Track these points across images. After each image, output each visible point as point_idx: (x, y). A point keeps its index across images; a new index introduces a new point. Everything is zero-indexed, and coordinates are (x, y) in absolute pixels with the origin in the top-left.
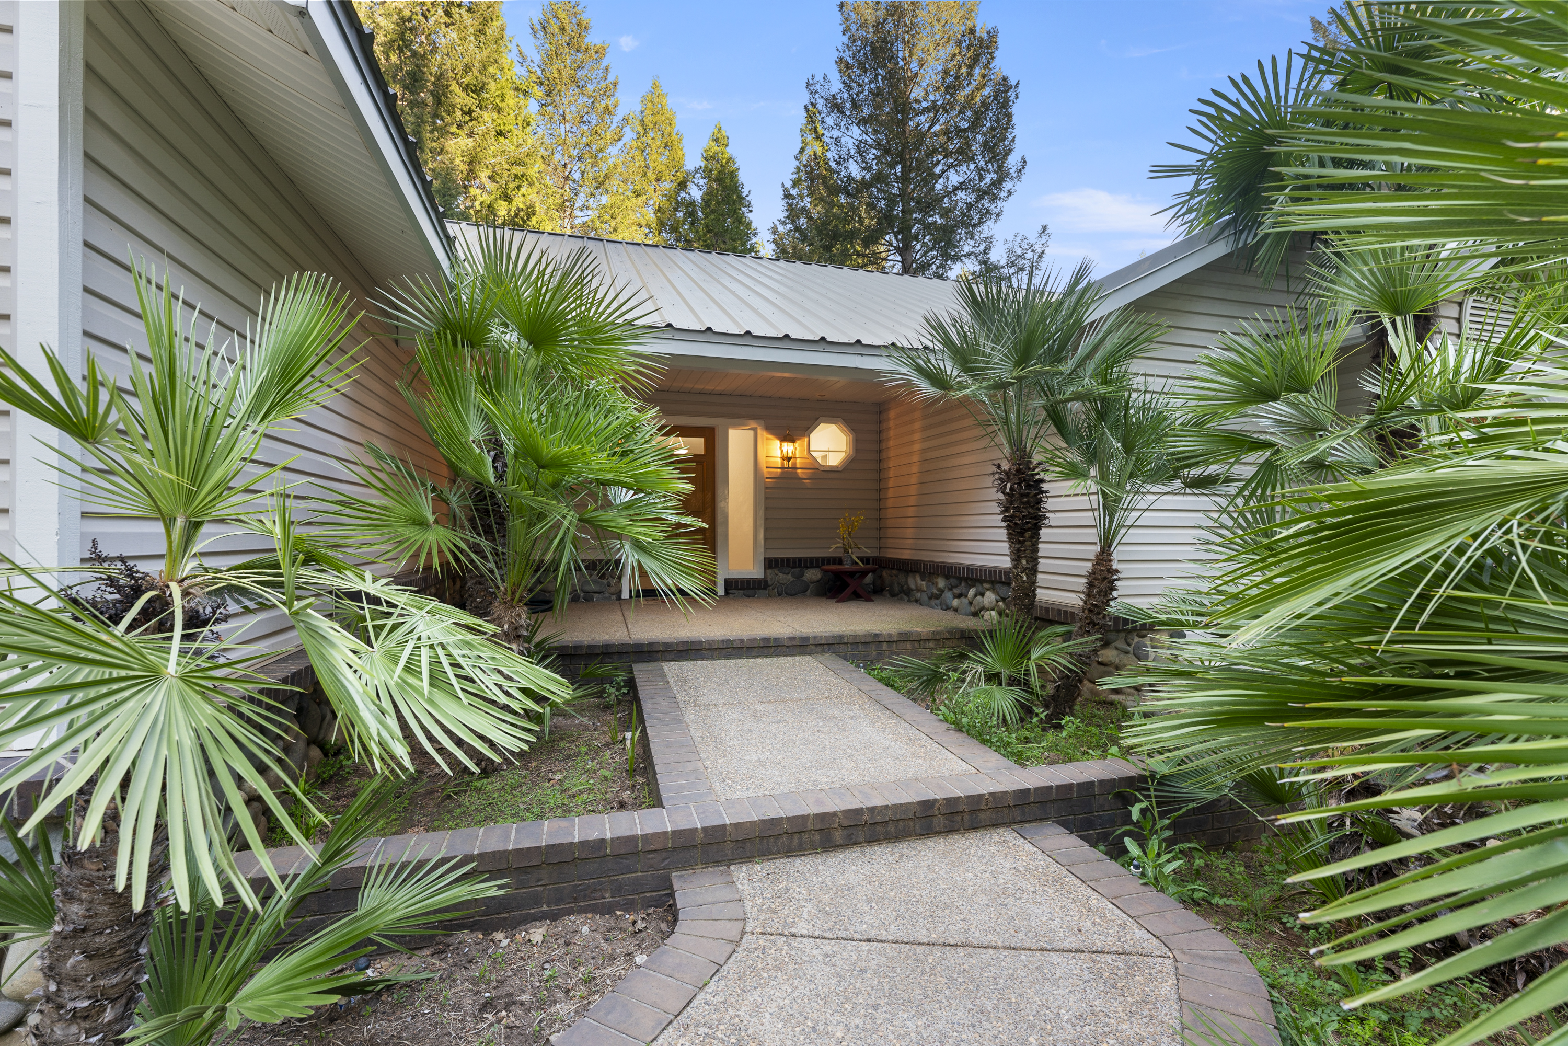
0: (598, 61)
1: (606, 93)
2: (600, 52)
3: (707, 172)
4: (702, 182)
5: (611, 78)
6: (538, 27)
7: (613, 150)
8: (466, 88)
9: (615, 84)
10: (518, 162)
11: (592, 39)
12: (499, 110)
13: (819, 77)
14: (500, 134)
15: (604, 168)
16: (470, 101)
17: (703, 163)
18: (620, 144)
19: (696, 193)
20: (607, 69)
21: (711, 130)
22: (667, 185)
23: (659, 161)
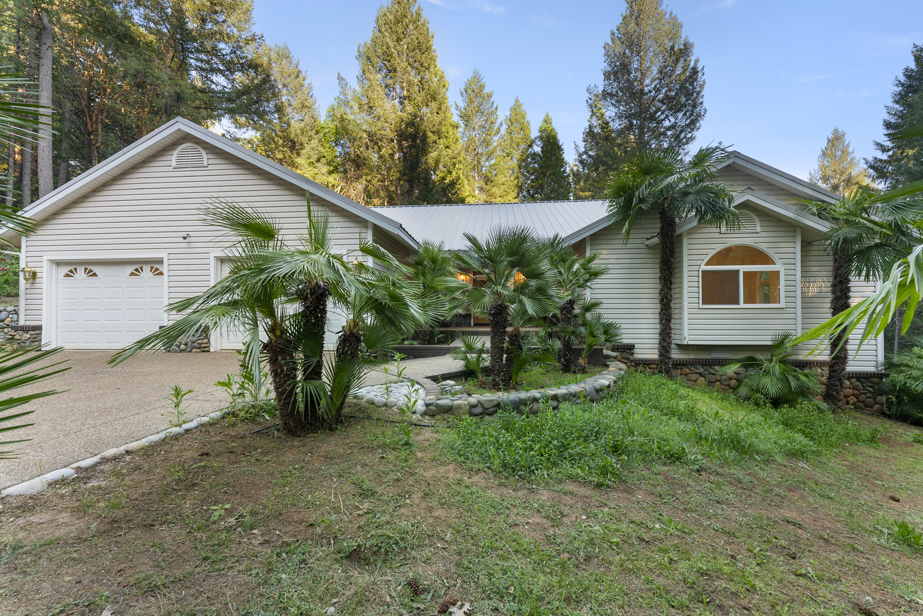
0: (489, 100)
1: (492, 113)
2: (490, 96)
3: (541, 138)
4: (539, 143)
5: (494, 106)
6: (463, 91)
7: (496, 138)
8: (433, 132)
9: (496, 108)
10: (454, 158)
11: (486, 90)
12: (447, 137)
13: (593, 86)
14: (447, 147)
15: (491, 148)
16: (436, 138)
17: (539, 135)
18: (499, 135)
19: (537, 149)
20: (493, 103)
21: (543, 116)
22: (523, 146)
23: (518, 137)
